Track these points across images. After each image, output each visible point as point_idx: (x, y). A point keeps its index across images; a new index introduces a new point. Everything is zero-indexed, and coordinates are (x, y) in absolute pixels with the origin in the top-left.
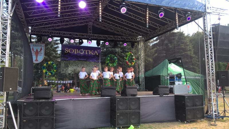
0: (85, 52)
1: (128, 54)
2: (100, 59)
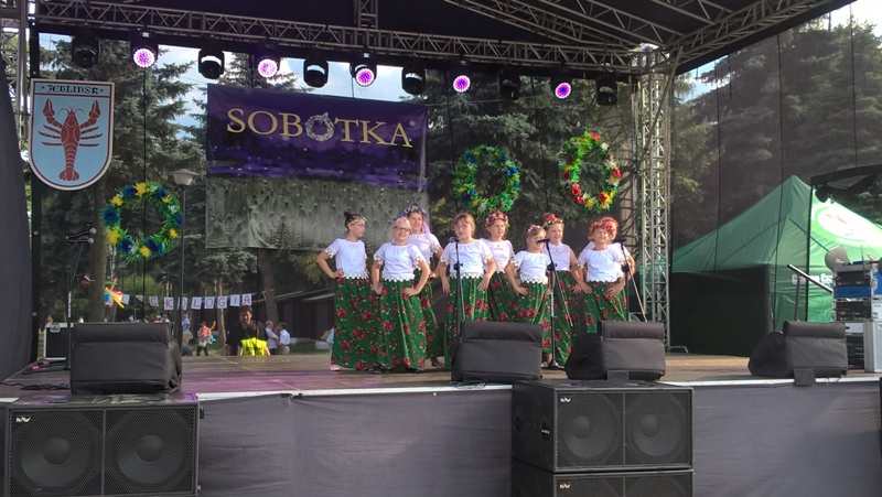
0: (338, 129)
1: (582, 143)
2: (423, 172)
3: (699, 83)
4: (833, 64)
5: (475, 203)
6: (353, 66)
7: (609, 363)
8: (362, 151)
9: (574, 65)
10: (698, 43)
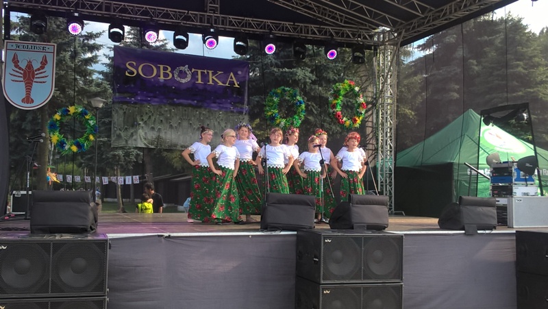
0: (194, 75)
1: (343, 87)
2: (246, 102)
3: (416, 51)
4: (498, 42)
5: (278, 122)
6: (204, 37)
7: (355, 219)
8: (209, 88)
9: (339, 39)
10: (414, 28)
